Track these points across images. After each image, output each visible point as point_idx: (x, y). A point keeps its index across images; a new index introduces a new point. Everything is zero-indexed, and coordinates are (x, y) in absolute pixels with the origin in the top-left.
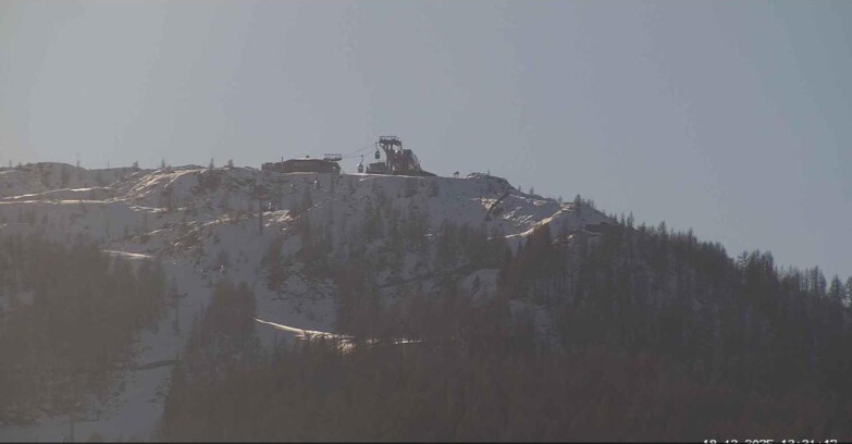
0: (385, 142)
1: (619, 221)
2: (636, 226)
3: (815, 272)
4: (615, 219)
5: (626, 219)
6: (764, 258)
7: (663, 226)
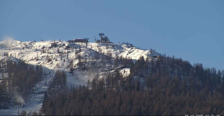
0: (100, 34)
1: (162, 55)
2: (166, 56)
3: (214, 69)
4: (161, 55)
5: (164, 55)
6: (200, 65)
7: (173, 56)
